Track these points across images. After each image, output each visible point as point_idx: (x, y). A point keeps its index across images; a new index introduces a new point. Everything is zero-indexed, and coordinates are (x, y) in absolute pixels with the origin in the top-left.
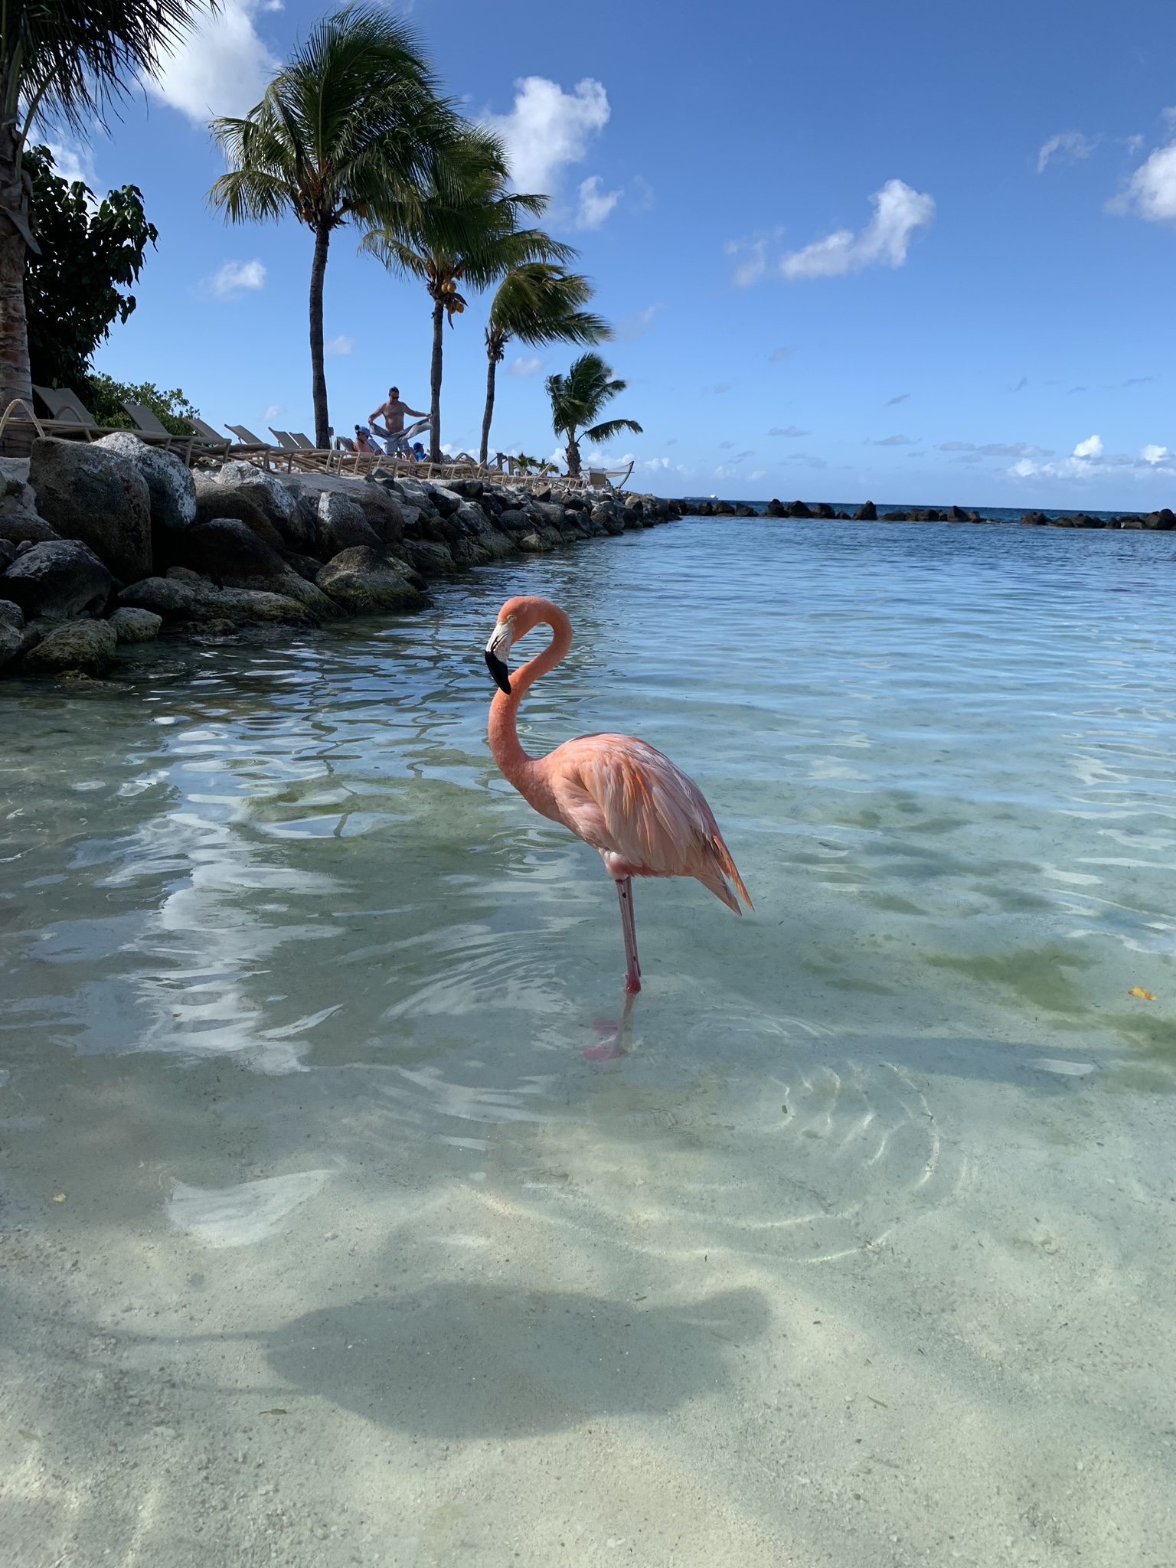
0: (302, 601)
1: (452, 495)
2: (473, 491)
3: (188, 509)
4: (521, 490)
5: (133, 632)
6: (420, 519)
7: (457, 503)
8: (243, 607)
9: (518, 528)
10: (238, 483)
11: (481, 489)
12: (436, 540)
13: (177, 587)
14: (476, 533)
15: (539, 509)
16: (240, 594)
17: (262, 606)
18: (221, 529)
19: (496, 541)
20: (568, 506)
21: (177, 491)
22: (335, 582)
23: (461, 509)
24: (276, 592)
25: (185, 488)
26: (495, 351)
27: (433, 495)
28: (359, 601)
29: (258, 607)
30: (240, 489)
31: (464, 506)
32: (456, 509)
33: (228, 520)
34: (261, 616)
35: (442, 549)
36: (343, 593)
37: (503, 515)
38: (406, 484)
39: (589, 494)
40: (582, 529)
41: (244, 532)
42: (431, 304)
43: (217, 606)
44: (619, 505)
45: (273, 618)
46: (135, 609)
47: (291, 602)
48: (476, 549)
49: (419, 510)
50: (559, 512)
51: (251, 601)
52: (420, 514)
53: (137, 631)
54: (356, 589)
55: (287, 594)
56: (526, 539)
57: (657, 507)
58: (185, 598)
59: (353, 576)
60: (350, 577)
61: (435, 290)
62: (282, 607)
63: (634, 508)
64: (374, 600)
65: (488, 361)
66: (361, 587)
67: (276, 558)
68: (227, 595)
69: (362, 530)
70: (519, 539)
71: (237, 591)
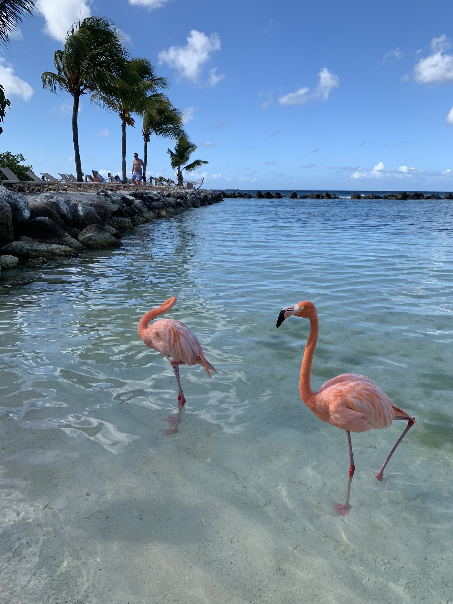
0: (72, 247)
1: (131, 198)
2: (140, 195)
3: (27, 214)
4: (159, 193)
5: (7, 265)
6: (118, 209)
7: (133, 201)
8: (50, 251)
9: (158, 209)
10: (46, 201)
11: (143, 194)
12: (126, 217)
13: (24, 245)
14: (141, 212)
15: (166, 201)
16: (48, 246)
17: (57, 251)
18: (40, 221)
19: (150, 215)
20: (178, 198)
21: (22, 207)
22: (85, 238)
23: (135, 203)
24: (62, 244)
25: (25, 206)
26: (147, 138)
27: (124, 198)
28: (95, 245)
29: (55, 251)
30: (47, 204)
31: (136, 202)
32: (133, 203)
33: (43, 217)
34: (56, 255)
35: (128, 220)
36: (88, 243)
37: (152, 204)
38: (113, 195)
39: (186, 193)
40: (184, 207)
41: (49, 222)
42: (121, 122)
43: (40, 252)
44: (198, 196)
45: (61, 255)
46: (8, 256)
47: (68, 248)
48: (141, 219)
49: (118, 205)
50: (174, 201)
51: (52, 249)
52: (118, 207)
53: (9, 264)
54: (94, 241)
55: (65, 245)
56: (161, 213)
57: (213, 196)
58: (27, 249)
59: (92, 236)
60: (91, 236)
61: (122, 116)
62: (65, 251)
63: (204, 197)
64: (100, 245)
65: (144, 142)
66: (95, 240)
67: (62, 231)
68: (43, 247)
69: (95, 217)
70: (159, 213)
71: (47, 245)
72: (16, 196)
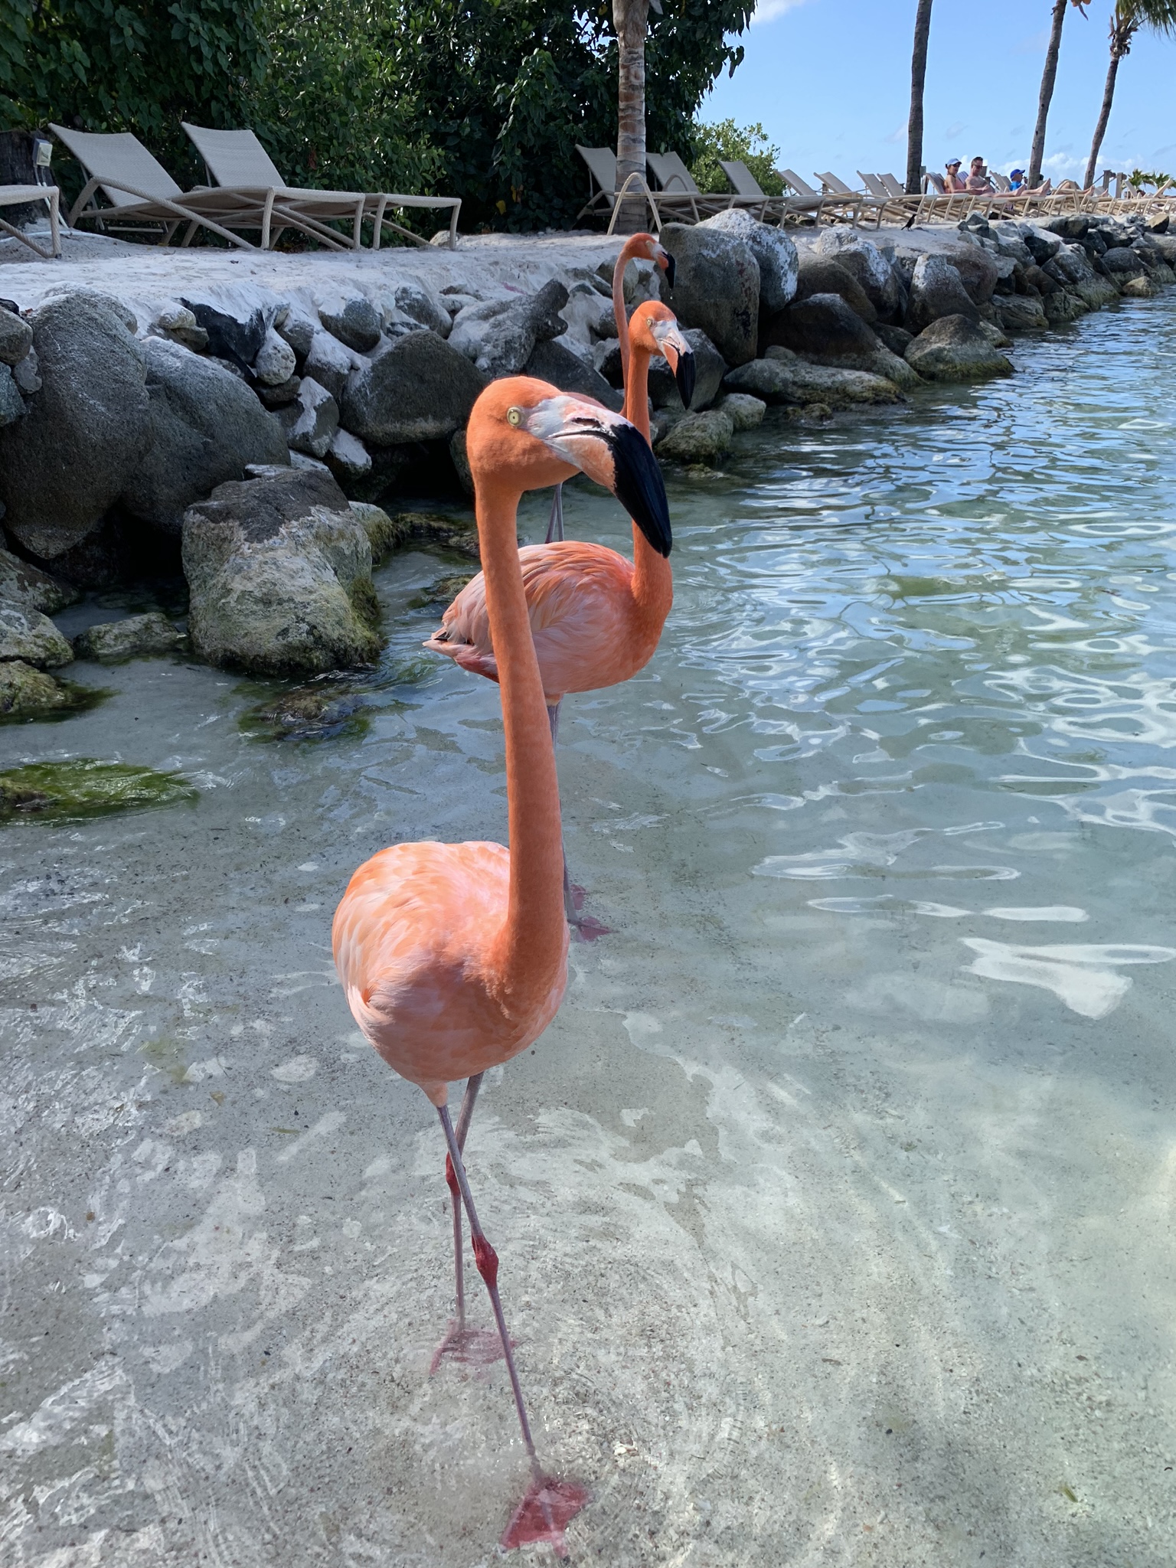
0: (893, 380)
1: (1052, 238)
2: (1077, 229)
3: (790, 285)
4: (1132, 221)
5: (743, 421)
6: (1013, 272)
7: (1056, 247)
8: (837, 388)
9: (1123, 270)
10: (835, 251)
11: (1087, 225)
12: (1031, 295)
13: (776, 370)
14: (1074, 281)
15: (1151, 243)
16: (834, 375)
17: (854, 388)
18: (820, 307)
19: (1097, 288)
21: (782, 268)
22: (925, 356)
23: (1060, 254)
24: (868, 370)
25: (790, 264)
26: (1121, 43)
27: (1030, 239)
28: (947, 377)
29: (850, 388)
30: (837, 257)
31: (1064, 250)
32: (1053, 255)
33: (827, 295)
34: (853, 398)
35: (1034, 305)
36: (932, 369)
37: (1107, 255)
38: (1001, 230)
41: (842, 307)
43: (813, 389)
45: (865, 401)
46: (742, 395)
47: (882, 382)
48: (1073, 301)
49: (1015, 261)
51: (844, 383)
52: (1014, 266)
53: (746, 419)
54: (947, 362)
55: (876, 372)
56: (1132, 282)
58: (785, 381)
59: (944, 349)
60: (941, 350)
62: (873, 389)
65: (1111, 58)
66: (951, 361)
67: (870, 334)
68: (822, 376)
69: (956, 296)
70: (1124, 283)
71: (832, 370)
72: (771, 236)
